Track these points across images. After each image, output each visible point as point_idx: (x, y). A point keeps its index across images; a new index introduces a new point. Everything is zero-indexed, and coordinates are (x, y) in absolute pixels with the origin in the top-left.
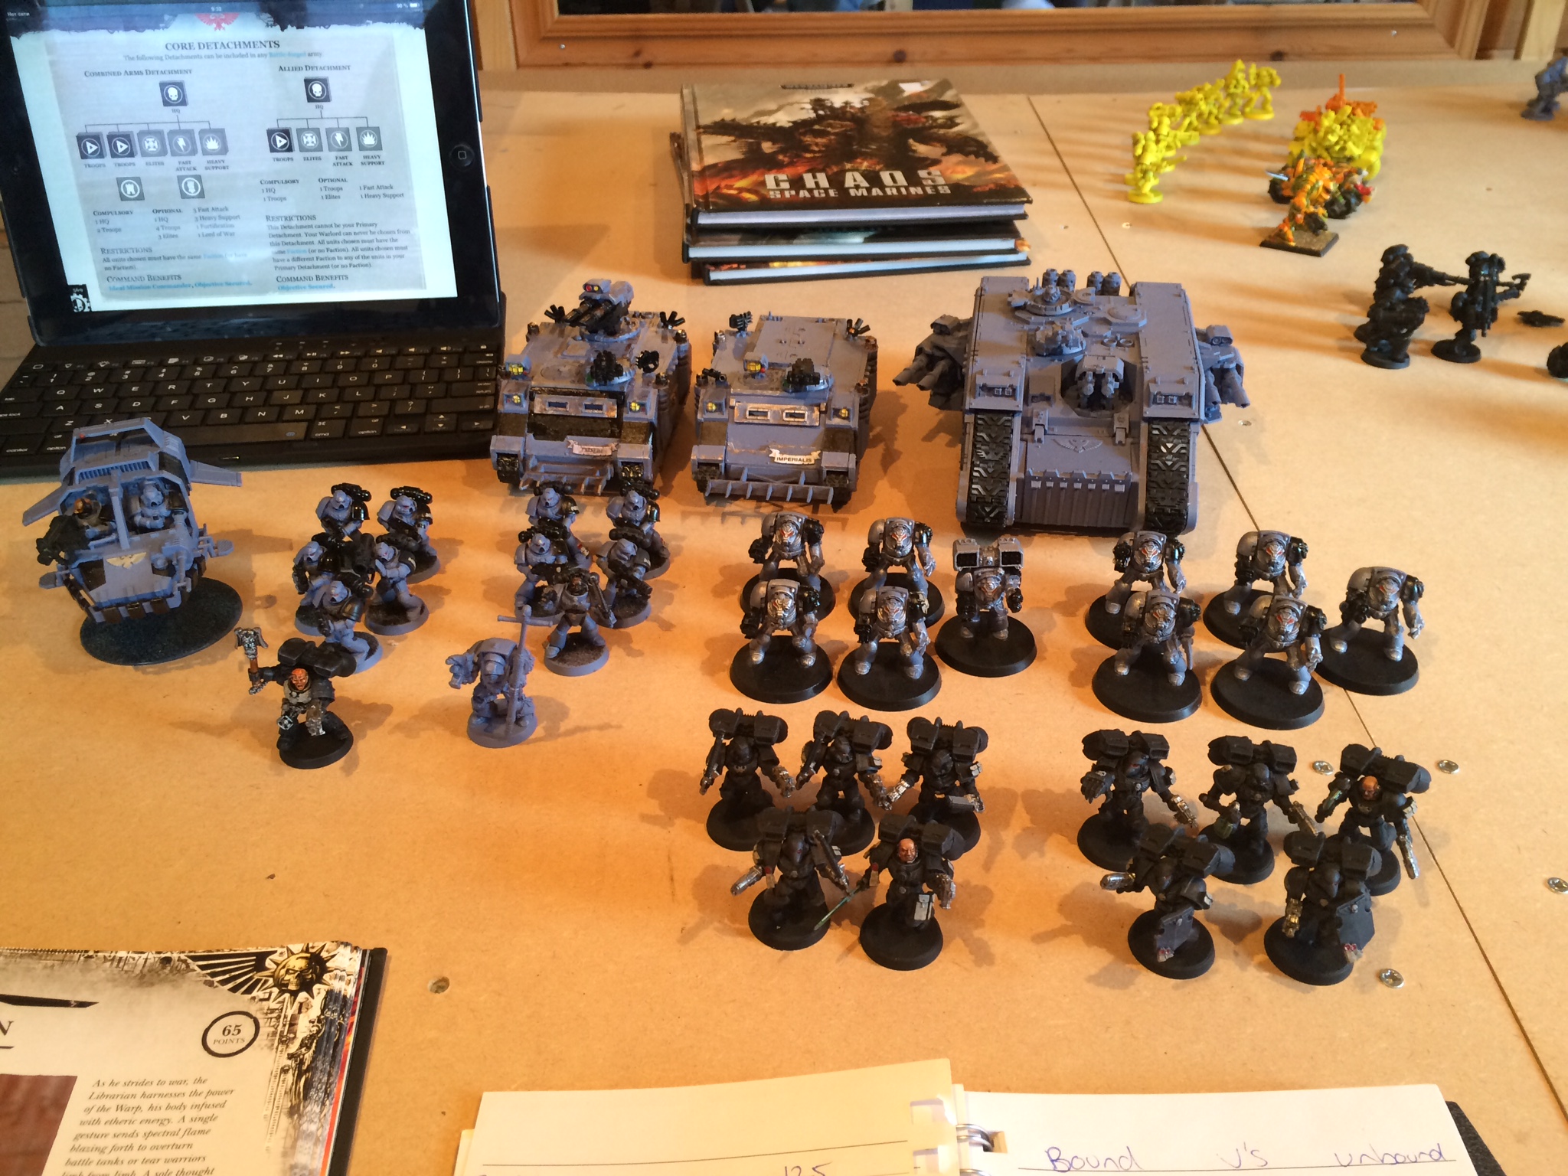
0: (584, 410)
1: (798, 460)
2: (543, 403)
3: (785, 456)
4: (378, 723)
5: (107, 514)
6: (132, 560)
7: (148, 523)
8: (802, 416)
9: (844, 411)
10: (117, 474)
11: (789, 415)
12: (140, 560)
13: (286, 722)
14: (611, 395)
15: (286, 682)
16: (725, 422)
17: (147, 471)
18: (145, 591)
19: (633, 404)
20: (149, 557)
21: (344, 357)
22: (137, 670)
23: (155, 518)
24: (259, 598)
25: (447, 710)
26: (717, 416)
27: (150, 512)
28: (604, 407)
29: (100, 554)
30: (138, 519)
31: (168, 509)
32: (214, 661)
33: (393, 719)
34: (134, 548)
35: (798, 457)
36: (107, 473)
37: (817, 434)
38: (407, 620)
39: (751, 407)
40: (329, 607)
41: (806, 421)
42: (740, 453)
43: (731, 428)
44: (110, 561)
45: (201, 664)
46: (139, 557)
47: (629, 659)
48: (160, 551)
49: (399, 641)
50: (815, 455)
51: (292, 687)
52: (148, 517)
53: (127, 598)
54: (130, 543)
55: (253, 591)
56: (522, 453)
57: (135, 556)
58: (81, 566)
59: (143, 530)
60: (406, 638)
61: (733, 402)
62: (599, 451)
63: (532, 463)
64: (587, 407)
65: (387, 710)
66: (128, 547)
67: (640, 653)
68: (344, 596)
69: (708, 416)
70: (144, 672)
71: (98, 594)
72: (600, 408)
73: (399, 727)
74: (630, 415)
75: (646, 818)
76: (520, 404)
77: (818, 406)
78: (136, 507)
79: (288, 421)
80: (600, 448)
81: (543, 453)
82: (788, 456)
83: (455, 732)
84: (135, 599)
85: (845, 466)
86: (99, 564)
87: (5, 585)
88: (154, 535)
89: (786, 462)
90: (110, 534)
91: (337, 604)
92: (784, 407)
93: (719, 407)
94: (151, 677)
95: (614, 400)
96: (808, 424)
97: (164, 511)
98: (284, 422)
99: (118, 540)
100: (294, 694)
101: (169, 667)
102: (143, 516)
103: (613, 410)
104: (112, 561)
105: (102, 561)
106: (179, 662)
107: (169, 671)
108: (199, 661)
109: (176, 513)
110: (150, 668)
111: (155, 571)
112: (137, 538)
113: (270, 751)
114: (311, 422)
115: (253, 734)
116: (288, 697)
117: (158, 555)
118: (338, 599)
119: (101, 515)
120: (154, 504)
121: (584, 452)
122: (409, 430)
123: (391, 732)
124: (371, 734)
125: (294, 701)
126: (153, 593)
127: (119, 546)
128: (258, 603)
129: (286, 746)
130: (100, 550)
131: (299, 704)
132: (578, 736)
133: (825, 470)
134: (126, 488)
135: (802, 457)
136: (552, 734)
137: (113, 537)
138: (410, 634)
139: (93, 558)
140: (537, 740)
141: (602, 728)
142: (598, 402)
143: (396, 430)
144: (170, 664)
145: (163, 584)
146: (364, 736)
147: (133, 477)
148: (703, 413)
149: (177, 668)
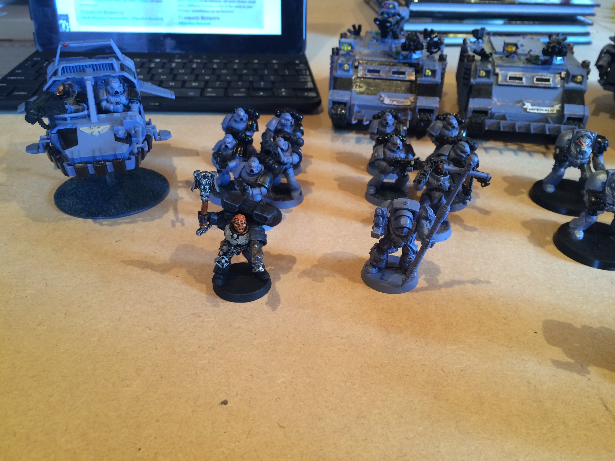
0: (392, 75)
1: (544, 110)
2: (364, 70)
3: (535, 107)
4: (288, 269)
5: (82, 98)
6: (100, 130)
7: (112, 107)
8: (548, 80)
9: (579, 77)
10: (89, 70)
11: (538, 80)
12: (106, 131)
13: (223, 261)
14: (411, 65)
15: (228, 227)
16: (491, 85)
17: (112, 71)
18: (108, 152)
19: (427, 71)
20: (112, 128)
21: (216, 63)
22: (95, 222)
23: (117, 103)
24: (180, 182)
25: (339, 261)
26: (485, 80)
27: (113, 99)
28: (406, 73)
29: (75, 124)
30: (104, 104)
31: (127, 99)
32: (153, 219)
33: (298, 267)
34: (101, 122)
35: (545, 108)
36: (82, 69)
37: (559, 92)
38: (291, 198)
39: (511, 74)
40: (247, 178)
41: (551, 83)
42: (502, 105)
43: (495, 89)
44: (81, 129)
45: (143, 221)
46: (105, 128)
47: (467, 232)
48: (122, 124)
49: (287, 212)
50: (557, 107)
51: (234, 230)
52: (111, 103)
53: (94, 157)
54: (98, 119)
55: (176, 177)
56: (349, 102)
57: (102, 127)
58: (59, 131)
59: (107, 111)
60: (292, 211)
61: (498, 70)
62: (401, 102)
63: (356, 109)
64: (394, 73)
65: (292, 260)
66: (97, 121)
67: (473, 229)
68: (259, 169)
69: (478, 80)
70: (101, 224)
71: (72, 153)
72: (403, 73)
73: (305, 273)
74: (424, 79)
75: (558, 364)
76: (348, 71)
77: (560, 74)
78: (103, 95)
79: (188, 88)
80: (403, 100)
81: (362, 103)
82: (537, 108)
83: (352, 279)
84: (100, 159)
85: (582, 113)
86: (74, 131)
87: (4, 166)
88: (116, 115)
89: (536, 111)
90: (83, 110)
91: (254, 175)
92: (534, 74)
93: (488, 73)
94: (106, 228)
95: (413, 69)
96: (552, 86)
97: (123, 99)
98: (186, 88)
99: (89, 116)
100: (235, 236)
101: (119, 221)
102: (108, 102)
103: (412, 75)
104: (84, 129)
105: (76, 129)
106: (127, 219)
107: (119, 224)
108: (142, 219)
109: (132, 102)
110: (105, 222)
111: (117, 139)
112: (103, 116)
113: (205, 286)
114: (203, 90)
115: (189, 272)
116: (229, 239)
117: (119, 127)
118: (256, 171)
119: (76, 97)
120: (117, 93)
121: (390, 103)
122: (265, 95)
123: (300, 277)
124: (283, 277)
125: (234, 242)
126: (115, 155)
127: (90, 120)
128: (180, 184)
129: (220, 282)
130: (74, 121)
131: (238, 246)
132: (456, 287)
133: (566, 117)
134: (96, 80)
135: (547, 108)
136: (433, 285)
137: (86, 112)
138: (294, 209)
139: (69, 127)
140: (423, 289)
141: (473, 282)
142: (403, 69)
143: (257, 95)
144: (119, 220)
145: (123, 149)
146: (279, 279)
147: (102, 74)
148: (475, 78)
149: (126, 223)
